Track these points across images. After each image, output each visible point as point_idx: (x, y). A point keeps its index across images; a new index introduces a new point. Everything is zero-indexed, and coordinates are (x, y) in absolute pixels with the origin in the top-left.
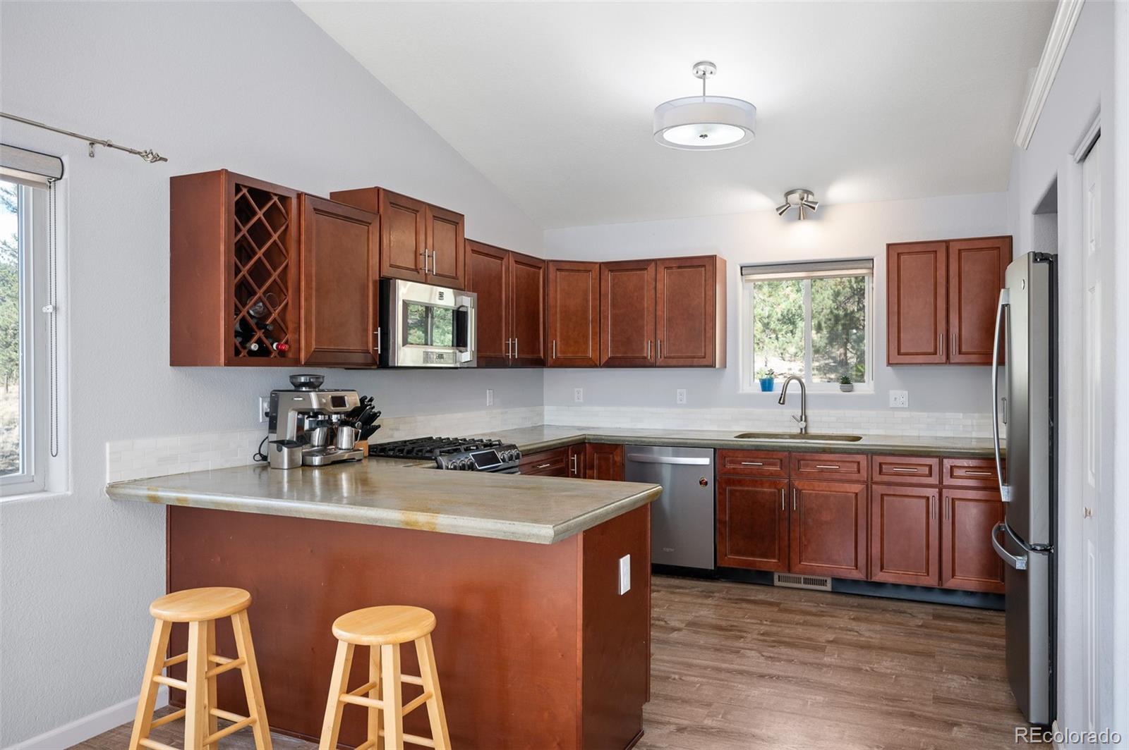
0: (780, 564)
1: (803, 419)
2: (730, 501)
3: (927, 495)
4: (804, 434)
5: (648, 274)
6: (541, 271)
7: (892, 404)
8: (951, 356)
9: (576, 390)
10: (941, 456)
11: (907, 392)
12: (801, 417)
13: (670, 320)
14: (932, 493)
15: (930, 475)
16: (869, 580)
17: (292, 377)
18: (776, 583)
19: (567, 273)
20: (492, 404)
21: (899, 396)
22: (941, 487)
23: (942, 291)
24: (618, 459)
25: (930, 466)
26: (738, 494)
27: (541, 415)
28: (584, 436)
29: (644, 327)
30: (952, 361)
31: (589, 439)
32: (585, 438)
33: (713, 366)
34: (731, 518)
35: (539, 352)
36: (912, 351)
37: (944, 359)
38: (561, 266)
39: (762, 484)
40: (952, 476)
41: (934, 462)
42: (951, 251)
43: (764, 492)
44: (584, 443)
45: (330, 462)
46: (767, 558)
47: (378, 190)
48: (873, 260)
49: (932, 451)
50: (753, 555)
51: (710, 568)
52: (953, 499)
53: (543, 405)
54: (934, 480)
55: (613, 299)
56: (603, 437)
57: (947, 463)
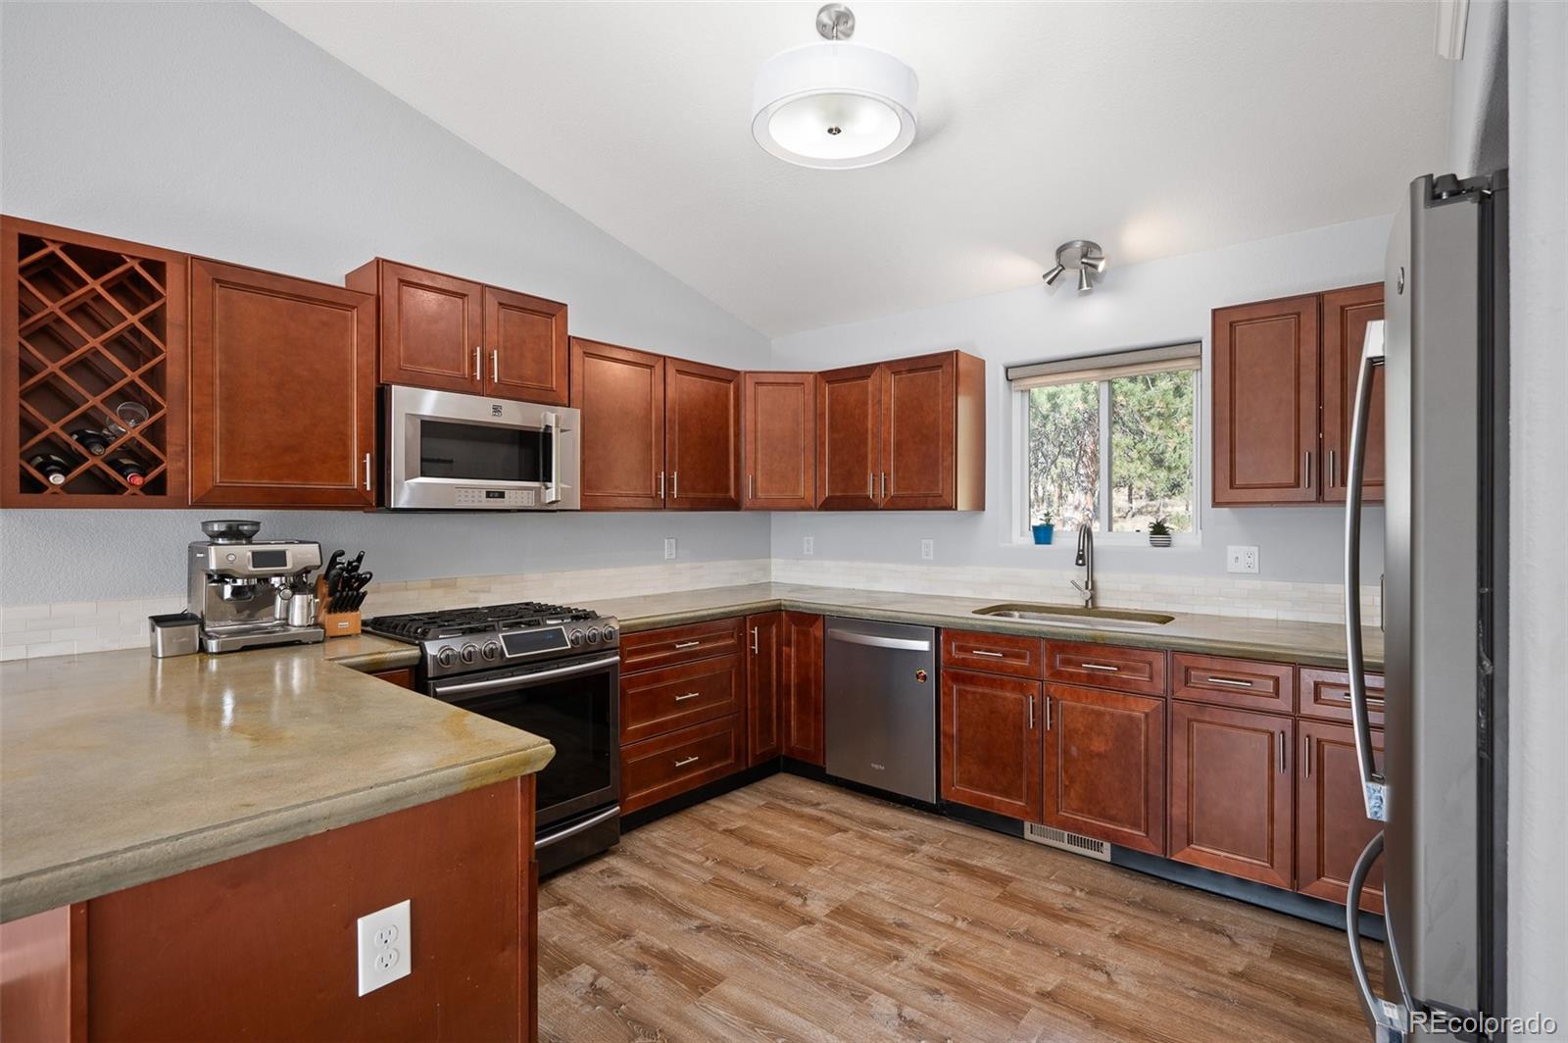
0: (1028, 809)
1: (1090, 587)
2: (959, 706)
3: (1271, 730)
4: (1091, 609)
5: (871, 384)
6: (732, 386)
7: (1232, 567)
8: (1326, 489)
9: (806, 538)
10: (1297, 665)
11: (1255, 549)
12: (1087, 583)
13: (898, 445)
14: (1277, 725)
15: (1277, 694)
16: (1168, 857)
17: (205, 524)
18: (1028, 835)
19: (770, 388)
20: (674, 556)
21: (1242, 555)
22: (1296, 716)
23: (1309, 379)
24: (819, 634)
25: (1277, 680)
26: (970, 697)
27: (767, 569)
28: (778, 602)
29: (867, 456)
30: (1326, 499)
31: (785, 606)
32: (780, 605)
33: (951, 507)
34: (960, 730)
35: (728, 490)
36: (1256, 482)
37: (1312, 494)
38: (762, 380)
39: (1002, 685)
40: (1317, 698)
41: (1284, 672)
42: (1326, 309)
43: (1005, 699)
44: (781, 610)
45: (240, 647)
46: (1010, 798)
47: (378, 262)
48: (1201, 342)
49: (1279, 654)
50: (991, 790)
51: (930, 801)
52: (1319, 741)
53: (770, 557)
54: (1284, 704)
55: (832, 418)
56: (801, 604)
57: (1309, 677)
